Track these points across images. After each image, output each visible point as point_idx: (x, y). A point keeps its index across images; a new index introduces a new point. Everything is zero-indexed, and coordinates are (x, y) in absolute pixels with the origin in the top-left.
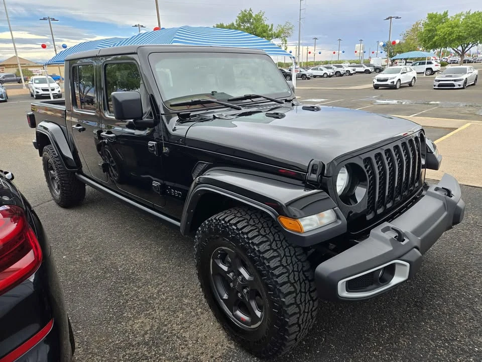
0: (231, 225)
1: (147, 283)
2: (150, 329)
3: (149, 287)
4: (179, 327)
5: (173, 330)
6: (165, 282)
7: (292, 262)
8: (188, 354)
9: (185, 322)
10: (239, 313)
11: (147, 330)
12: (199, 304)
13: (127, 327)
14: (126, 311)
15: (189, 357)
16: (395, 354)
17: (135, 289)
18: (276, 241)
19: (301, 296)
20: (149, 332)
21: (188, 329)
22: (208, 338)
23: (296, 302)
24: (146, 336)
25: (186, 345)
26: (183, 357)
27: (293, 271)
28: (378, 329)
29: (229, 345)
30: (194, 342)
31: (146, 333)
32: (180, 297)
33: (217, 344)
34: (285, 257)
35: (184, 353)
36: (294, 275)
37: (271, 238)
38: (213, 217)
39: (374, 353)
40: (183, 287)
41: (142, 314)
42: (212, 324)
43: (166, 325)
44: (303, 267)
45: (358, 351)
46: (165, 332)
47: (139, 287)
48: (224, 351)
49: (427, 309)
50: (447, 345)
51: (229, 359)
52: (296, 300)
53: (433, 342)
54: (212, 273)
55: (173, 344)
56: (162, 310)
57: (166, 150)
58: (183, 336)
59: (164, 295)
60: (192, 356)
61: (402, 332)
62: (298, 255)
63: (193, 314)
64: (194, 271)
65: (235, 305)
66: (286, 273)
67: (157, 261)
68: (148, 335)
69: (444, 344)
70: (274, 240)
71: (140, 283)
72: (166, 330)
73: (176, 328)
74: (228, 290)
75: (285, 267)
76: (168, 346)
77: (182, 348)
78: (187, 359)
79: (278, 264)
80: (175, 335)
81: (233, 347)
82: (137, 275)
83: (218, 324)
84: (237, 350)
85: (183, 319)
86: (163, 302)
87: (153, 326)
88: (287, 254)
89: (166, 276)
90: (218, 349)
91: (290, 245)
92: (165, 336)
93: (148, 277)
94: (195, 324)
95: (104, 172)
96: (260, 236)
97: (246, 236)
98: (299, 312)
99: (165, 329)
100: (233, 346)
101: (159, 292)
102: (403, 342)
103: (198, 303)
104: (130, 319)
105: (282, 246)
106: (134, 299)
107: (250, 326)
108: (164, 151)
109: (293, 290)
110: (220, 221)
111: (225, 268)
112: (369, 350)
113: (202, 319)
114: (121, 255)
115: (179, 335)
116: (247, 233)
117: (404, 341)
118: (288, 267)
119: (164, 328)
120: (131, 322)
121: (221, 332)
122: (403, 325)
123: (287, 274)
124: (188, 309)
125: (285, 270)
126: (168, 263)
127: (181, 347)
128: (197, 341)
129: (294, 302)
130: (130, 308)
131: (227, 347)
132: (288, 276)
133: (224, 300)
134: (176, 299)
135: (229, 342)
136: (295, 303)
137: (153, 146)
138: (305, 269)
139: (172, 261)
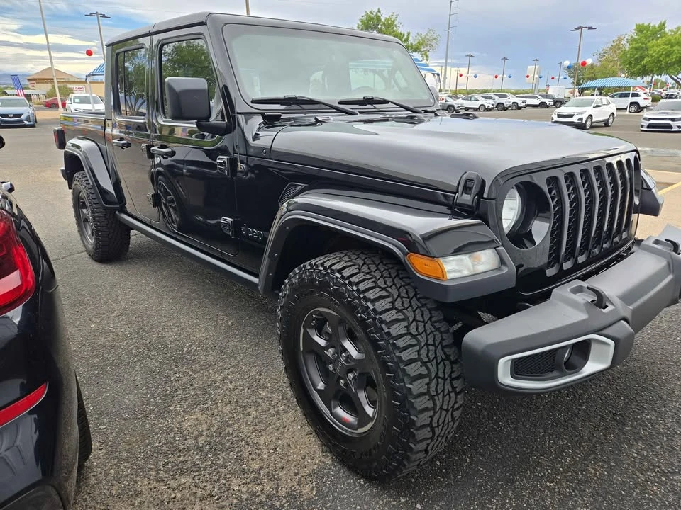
0: (333, 272)
1: (208, 366)
2: (207, 430)
3: (211, 371)
4: (251, 429)
5: (240, 433)
6: (233, 366)
7: (425, 331)
8: (261, 468)
9: (259, 422)
10: (340, 411)
11: (203, 431)
12: (283, 399)
13: (173, 424)
14: (174, 403)
15: (261, 472)
16: (580, 488)
17: (190, 373)
18: (402, 298)
19: (438, 384)
20: (204, 433)
21: (263, 433)
22: (292, 446)
23: (428, 391)
24: (200, 439)
25: (259, 455)
26: (253, 471)
27: (427, 344)
28: (555, 450)
29: (323, 459)
30: (271, 451)
31: (200, 435)
32: (255, 388)
33: (305, 456)
34: (414, 322)
35: (256, 466)
36: (428, 351)
37: (394, 292)
38: (307, 263)
39: (548, 484)
40: (260, 375)
41: (196, 408)
42: (299, 427)
43: (231, 426)
44: (442, 339)
45: (522, 480)
46: (228, 434)
47: (196, 371)
48: (315, 467)
49: (632, 426)
50: (664, 479)
51: (323, 478)
52: (428, 388)
53: (642, 474)
54: (302, 349)
55: (238, 452)
56: (226, 404)
57: (241, 167)
58: (255, 441)
59: (231, 383)
60: (267, 470)
61: (593, 456)
62: (435, 322)
63: (272, 411)
65: (335, 398)
66: (415, 345)
67: (224, 338)
68: (203, 438)
69: (659, 478)
70: (399, 296)
71: (197, 365)
72: (231, 433)
73: (245, 431)
74: (326, 374)
75: (414, 337)
76: (231, 454)
77: (253, 459)
78: (259, 474)
79: (404, 331)
80: (243, 439)
81: (330, 462)
82: (194, 355)
83: (308, 429)
84: (335, 467)
85: (256, 418)
86: (228, 394)
87: (211, 425)
88: (419, 318)
89: (236, 358)
90: (306, 463)
91: (424, 305)
92: (228, 440)
93: (210, 358)
94: (274, 426)
95: (154, 206)
96: (378, 289)
97: (355, 288)
98: (434, 408)
99: (229, 431)
100: (329, 461)
101: (224, 379)
102: (593, 472)
103: (281, 398)
104: (179, 414)
105: (411, 306)
106: (186, 388)
107: (356, 430)
108: (239, 169)
109: (426, 372)
110: (317, 267)
111: (322, 342)
112: (539, 479)
113: (285, 419)
114: (173, 327)
115: (249, 439)
116: (357, 284)
117: (596, 470)
118: (419, 337)
119: (228, 429)
120: (179, 418)
121: (312, 439)
122: (594, 446)
123: (417, 348)
124: (265, 406)
125: (413, 342)
126: (240, 341)
127: (250, 457)
128: (276, 450)
129: (426, 390)
130: (181, 399)
131: (320, 461)
132: (418, 351)
133: (319, 391)
134: (249, 391)
135: (324, 454)
136: (428, 393)
137: (224, 162)
138: (445, 343)
139: (246, 339)
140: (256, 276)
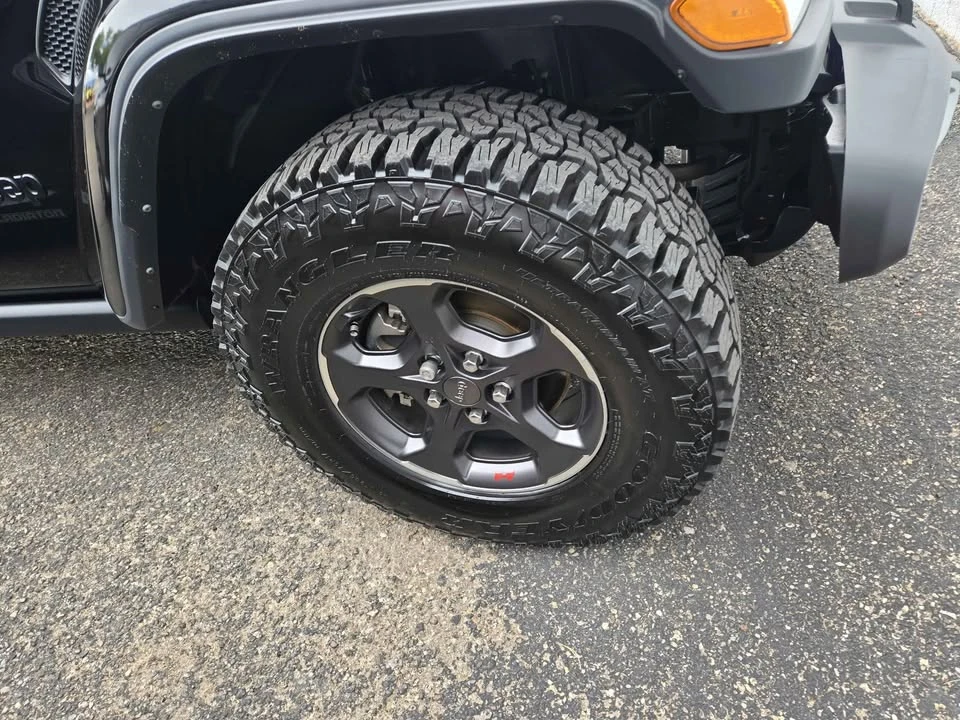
0: (398, 170)
1: (75, 540)
2: (199, 665)
3: (94, 545)
4: (292, 599)
5: (278, 622)
6: (139, 505)
7: (681, 216)
8: (382, 657)
9: (299, 577)
10: (478, 468)
11: (192, 674)
12: (305, 506)
13: (108, 705)
14: (66, 661)
15: (390, 664)
16: (847, 360)
17: (47, 576)
18: (605, 162)
20: (200, 675)
21: (324, 591)
22: (402, 576)
24: (200, 693)
25: (354, 637)
26: (373, 675)
28: (771, 328)
29: (478, 561)
30: (373, 613)
31: (193, 684)
32: (228, 517)
33: (443, 577)
34: (660, 207)
35: (367, 662)
36: (705, 256)
37: (583, 155)
39: (809, 379)
40: (215, 489)
41: (131, 637)
42: (383, 535)
43: (245, 621)
44: (702, 220)
45: (777, 396)
46: (255, 642)
47: (57, 566)
48: (477, 584)
49: (819, 243)
50: (914, 289)
51: (507, 594)
53: (888, 297)
54: (335, 399)
55: (308, 660)
56: (195, 588)
58: (324, 616)
59: (165, 541)
60: (396, 654)
61: (818, 309)
63: (304, 540)
64: (257, 424)
65: (458, 452)
67: (63, 463)
68: (206, 686)
69: (909, 292)
70: (597, 160)
71: (50, 552)
72: (257, 635)
73: (284, 611)
76: (297, 674)
77: (350, 654)
78: (389, 671)
80: (296, 631)
81: (493, 558)
82: (22, 535)
83: (402, 527)
84: (509, 560)
85: (285, 573)
86: (179, 566)
87: (200, 652)
88: (658, 193)
89: (128, 488)
90: (455, 589)
91: (642, 161)
92: (266, 653)
93: (65, 521)
94: (334, 565)
97: (495, 187)
99: (251, 636)
100: (488, 557)
101: (140, 543)
102: (837, 328)
103: (298, 506)
104: (100, 678)
106: (66, 612)
107: (545, 482)
110: (328, 179)
111: (390, 362)
112: (792, 380)
113: (344, 539)
115: (306, 622)
116: (495, 173)
117: (838, 325)
119: (245, 632)
120: (111, 686)
121: (426, 540)
122: (806, 293)
124: (281, 539)
127: (341, 651)
128: (379, 605)
130: (76, 643)
131: (476, 567)
133: (414, 457)
134: (220, 532)
135: (471, 551)
139: (115, 438)
140: (97, 295)
